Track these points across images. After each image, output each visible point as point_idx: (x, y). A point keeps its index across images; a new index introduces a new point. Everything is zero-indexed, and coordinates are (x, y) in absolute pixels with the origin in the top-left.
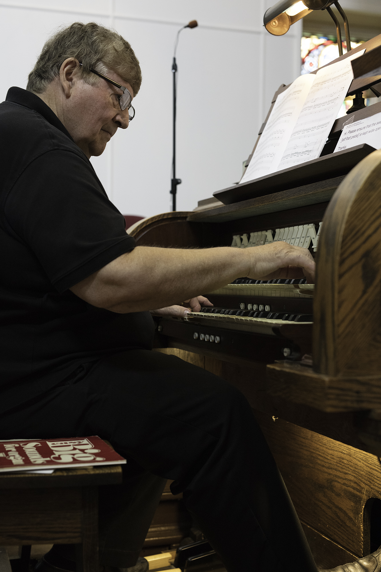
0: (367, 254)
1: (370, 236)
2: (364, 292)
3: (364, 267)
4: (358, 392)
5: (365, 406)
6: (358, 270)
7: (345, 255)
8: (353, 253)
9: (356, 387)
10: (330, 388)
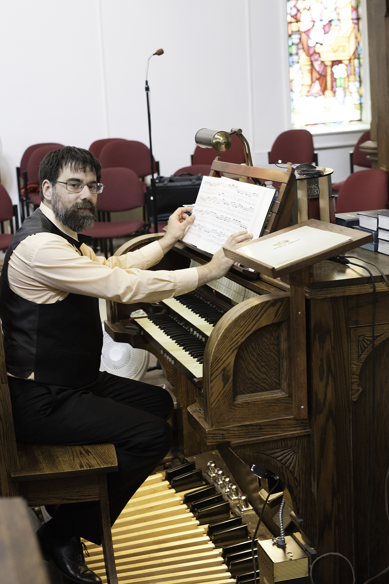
0: (224, 369)
1: (225, 360)
2: (224, 387)
3: (223, 375)
4: (222, 434)
5: (227, 440)
6: (220, 377)
7: (213, 371)
8: (217, 370)
9: (221, 432)
10: (208, 434)
